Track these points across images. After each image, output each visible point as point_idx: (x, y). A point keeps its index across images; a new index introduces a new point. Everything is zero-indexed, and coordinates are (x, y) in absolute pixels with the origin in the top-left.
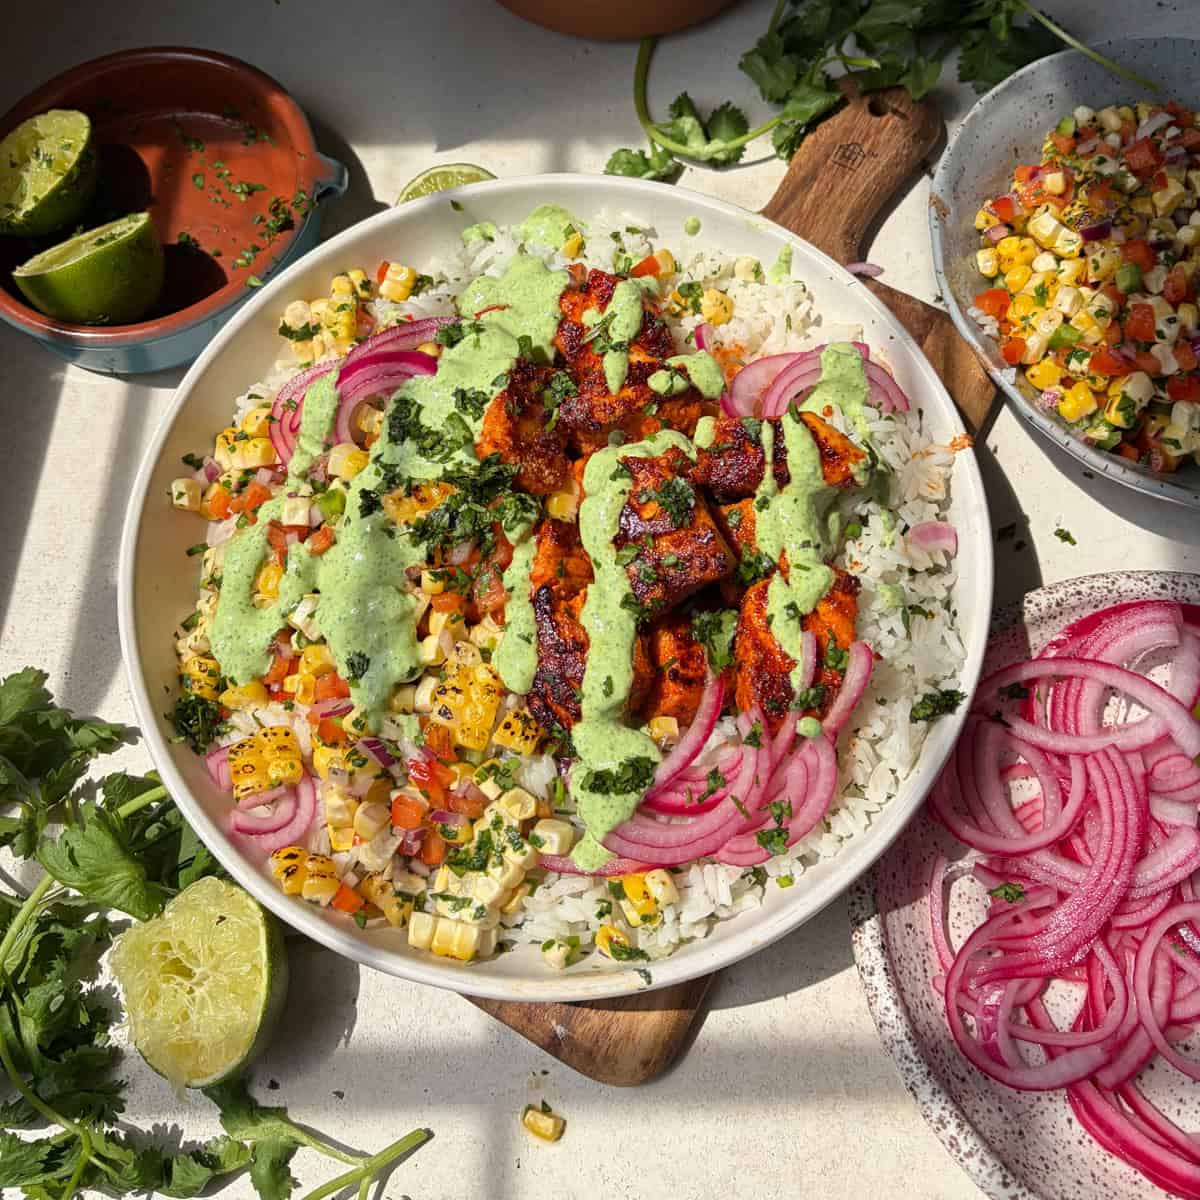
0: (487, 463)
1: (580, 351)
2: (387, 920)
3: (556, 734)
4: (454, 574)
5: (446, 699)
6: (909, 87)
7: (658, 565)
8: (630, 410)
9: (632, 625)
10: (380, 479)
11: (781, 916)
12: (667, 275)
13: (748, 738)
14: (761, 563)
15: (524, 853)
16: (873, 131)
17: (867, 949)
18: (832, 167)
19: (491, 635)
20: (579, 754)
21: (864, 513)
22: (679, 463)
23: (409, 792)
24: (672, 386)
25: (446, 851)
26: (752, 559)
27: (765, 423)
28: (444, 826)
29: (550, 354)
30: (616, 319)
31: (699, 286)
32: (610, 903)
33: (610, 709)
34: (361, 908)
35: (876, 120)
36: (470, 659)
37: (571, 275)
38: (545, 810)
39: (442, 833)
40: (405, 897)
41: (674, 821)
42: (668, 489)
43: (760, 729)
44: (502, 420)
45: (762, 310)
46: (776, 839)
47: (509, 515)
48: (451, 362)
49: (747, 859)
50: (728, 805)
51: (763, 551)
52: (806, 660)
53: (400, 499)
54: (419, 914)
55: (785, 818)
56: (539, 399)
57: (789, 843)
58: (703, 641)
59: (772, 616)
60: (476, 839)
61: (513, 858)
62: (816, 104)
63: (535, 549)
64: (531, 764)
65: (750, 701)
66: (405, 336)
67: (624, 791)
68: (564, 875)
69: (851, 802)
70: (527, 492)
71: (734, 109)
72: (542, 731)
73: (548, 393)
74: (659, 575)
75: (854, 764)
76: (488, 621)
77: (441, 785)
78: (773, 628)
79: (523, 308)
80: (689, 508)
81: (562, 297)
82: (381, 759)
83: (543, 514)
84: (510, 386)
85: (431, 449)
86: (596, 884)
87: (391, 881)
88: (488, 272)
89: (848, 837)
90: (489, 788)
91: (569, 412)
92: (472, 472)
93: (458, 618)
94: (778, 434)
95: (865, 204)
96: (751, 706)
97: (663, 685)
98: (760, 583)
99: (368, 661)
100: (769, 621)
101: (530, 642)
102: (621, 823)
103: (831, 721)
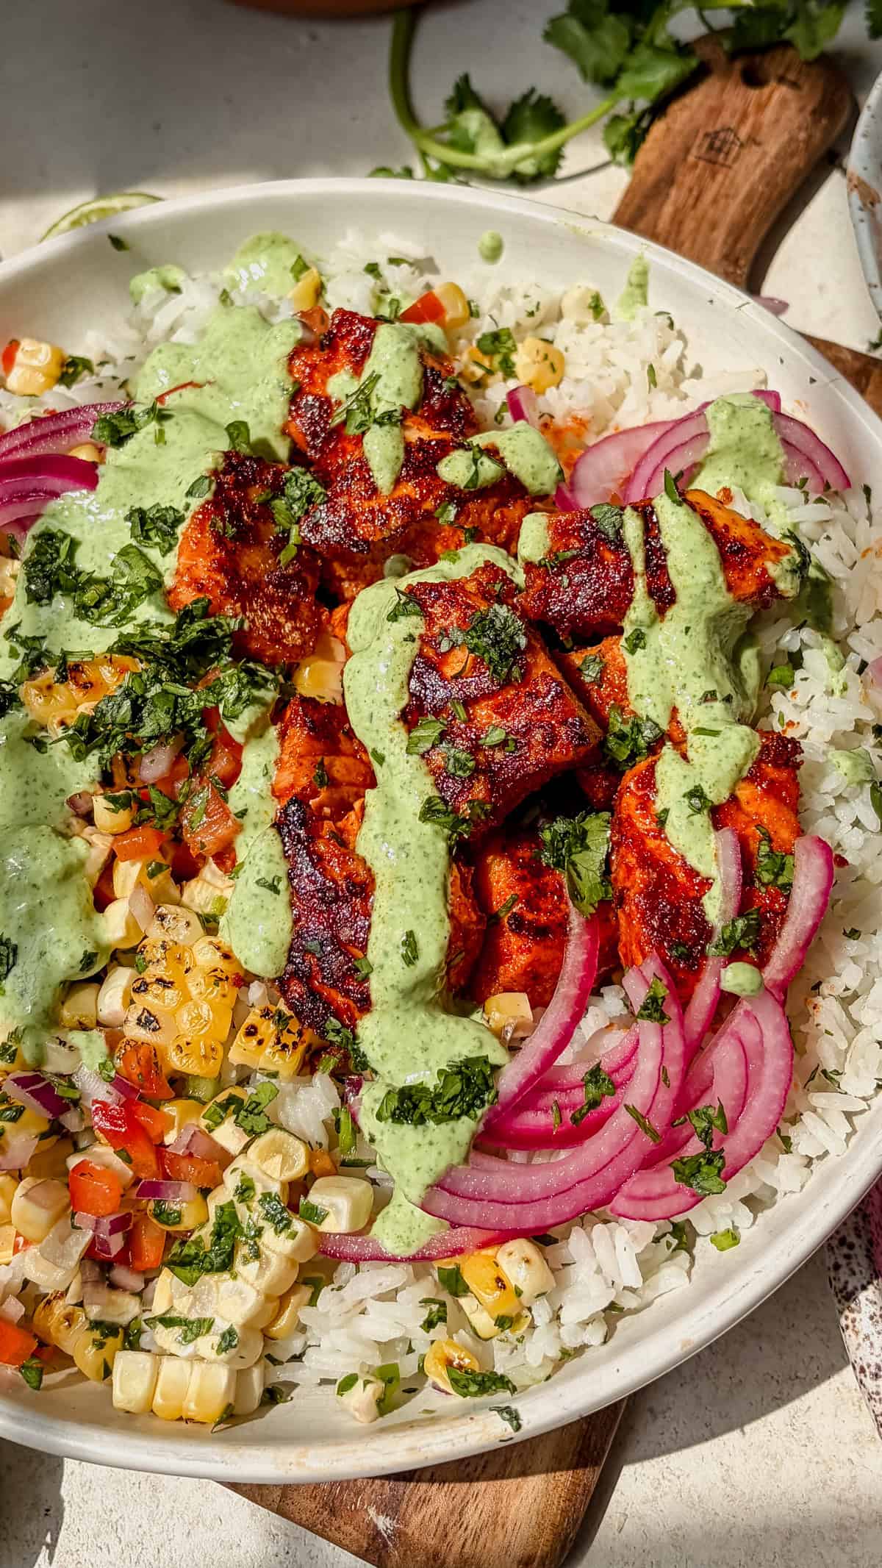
0: (187, 616)
1: (326, 441)
2: (80, 1372)
3: (332, 1037)
4: (147, 796)
5: (149, 1000)
6: (800, 43)
7: (475, 749)
8: (413, 516)
9: (442, 846)
10: (17, 663)
11: (721, 1296)
12: (458, 322)
13: (645, 1008)
14: (640, 732)
15: (293, 1235)
16: (751, 109)
17: (867, 1337)
18: (695, 166)
19: (218, 893)
20: (373, 1065)
21: (795, 648)
22: (497, 587)
23: (99, 1155)
24: (476, 473)
25: (167, 1248)
26: (626, 729)
27: (628, 511)
28: (158, 1204)
29: (282, 450)
30: (380, 384)
31: (510, 336)
32: (443, 1304)
33: (415, 987)
34: (34, 1355)
35: (754, 94)
36: (184, 932)
37: (305, 326)
38: (324, 1162)
39: (157, 1216)
40: (106, 1329)
41: (538, 1160)
42: (483, 624)
43: (662, 991)
44: (207, 548)
45: (609, 363)
46: (705, 1169)
47: (230, 694)
48: (120, 468)
49: (658, 1208)
50: (621, 1122)
51: (642, 713)
52: (727, 875)
53: (49, 687)
54: (130, 1355)
55: (716, 1134)
56: (265, 512)
57: (728, 1175)
58: (559, 864)
59: (666, 811)
60: (213, 1219)
61: (277, 1245)
62: (661, 75)
63: (276, 747)
64: (296, 1091)
65: (642, 950)
66: (43, 437)
67: (451, 1117)
68: (363, 1265)
69: (818, 1099)
70: (257, 658)
71: (541, 99)
72: (309, 1035)
73: (280, 504)
74: (478, 763)
75: (816, 1038)
76: (210, 871)
77: (150, 1140)
78: (669, 830)
79: (232, 382)
80: (518, 651)
81: (291, 358)
82: (45, 1105)
83: (287, 692)
84: (216, 494)
85: (97, 606)
86: (418, 1277)
87: (80, 1304)
88: (175, 338)
89: (820, 1158)
90: (228, 1135)
91: (316, 527)
92: (166, 635)
93: (159, 868)
94: (650, 528)
95: (751, 215)
96: (644, 956)
97: (503, 942)
98: (642, 764)
99: (15, 950)
100: (661, 821)
101: (277, 892)
102: (450, 1169)
103: (775, 970)
